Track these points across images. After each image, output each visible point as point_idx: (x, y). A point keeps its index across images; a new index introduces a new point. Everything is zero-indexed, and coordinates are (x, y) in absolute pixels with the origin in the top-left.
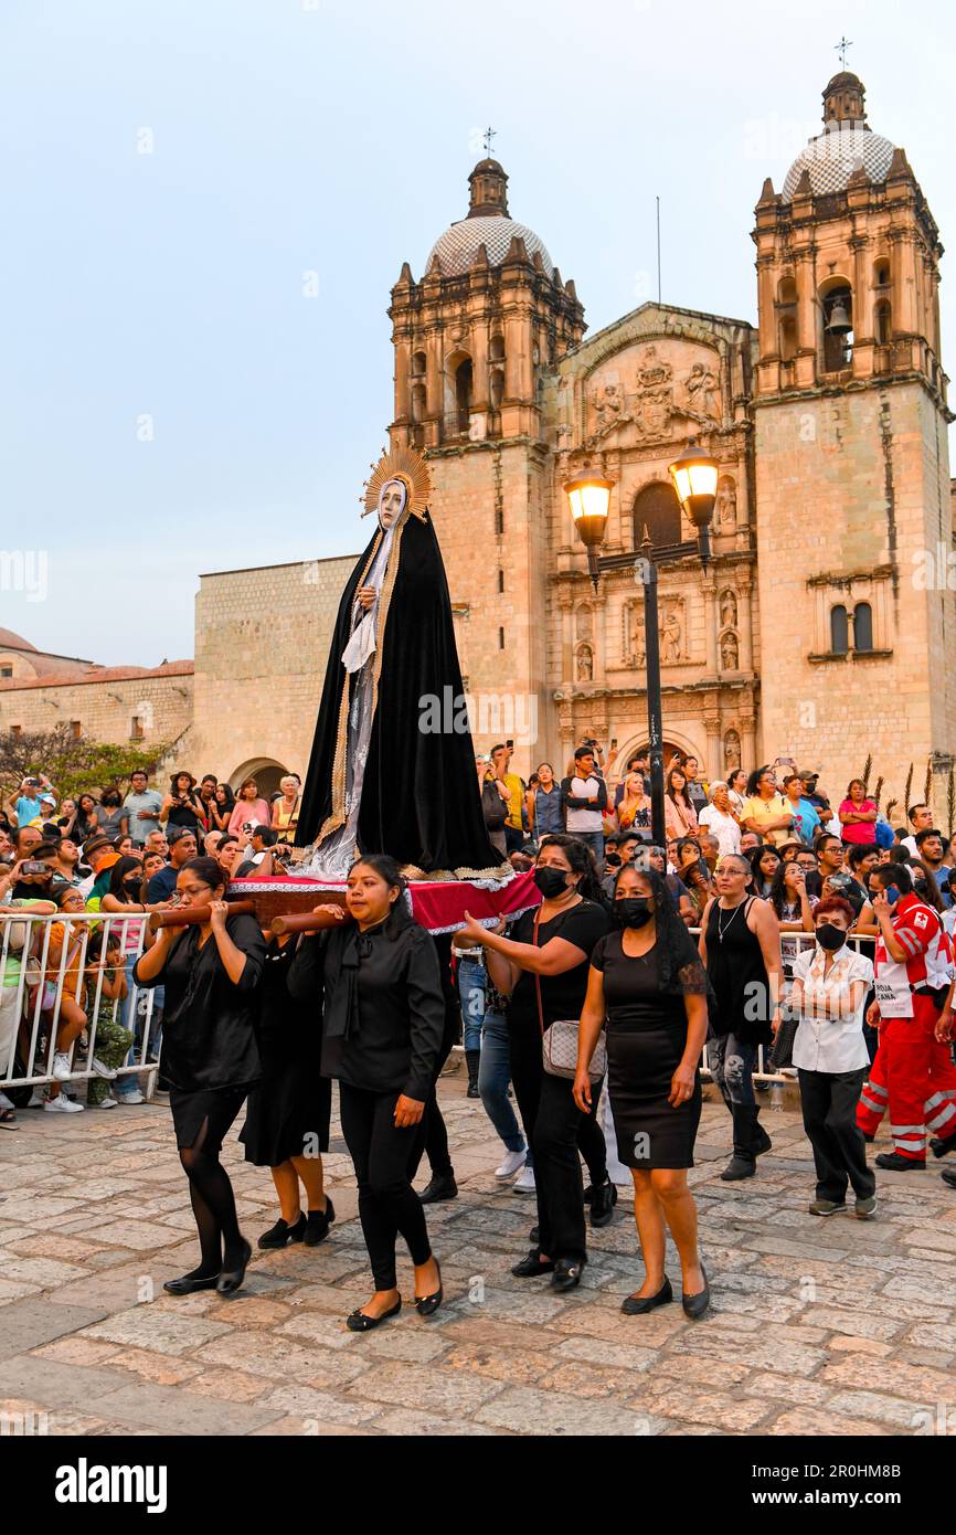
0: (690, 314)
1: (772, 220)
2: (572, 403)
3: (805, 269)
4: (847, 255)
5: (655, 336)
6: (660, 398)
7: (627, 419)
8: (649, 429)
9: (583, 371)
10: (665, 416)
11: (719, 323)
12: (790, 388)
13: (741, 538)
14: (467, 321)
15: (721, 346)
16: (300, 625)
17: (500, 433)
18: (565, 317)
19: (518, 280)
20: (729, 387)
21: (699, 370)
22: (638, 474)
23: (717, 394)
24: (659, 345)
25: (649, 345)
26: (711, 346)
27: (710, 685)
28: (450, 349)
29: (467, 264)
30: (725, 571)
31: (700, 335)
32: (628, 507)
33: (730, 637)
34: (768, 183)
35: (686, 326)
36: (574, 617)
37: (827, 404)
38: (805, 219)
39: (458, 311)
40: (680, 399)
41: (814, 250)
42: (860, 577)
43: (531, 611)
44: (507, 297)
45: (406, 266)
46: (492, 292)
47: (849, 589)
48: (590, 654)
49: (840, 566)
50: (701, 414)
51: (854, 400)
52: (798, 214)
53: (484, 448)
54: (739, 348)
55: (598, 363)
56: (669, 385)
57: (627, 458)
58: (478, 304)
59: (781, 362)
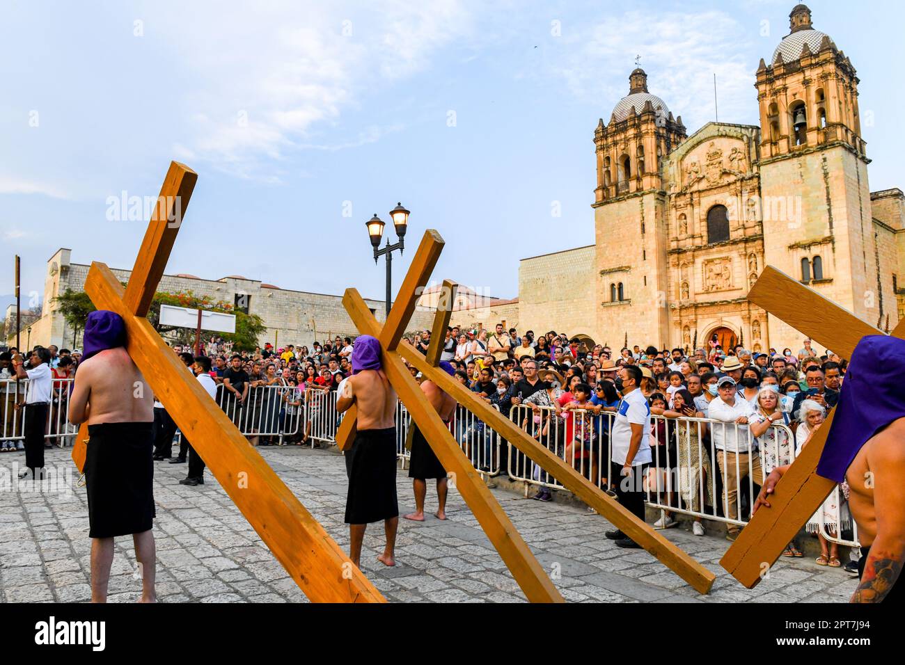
0: (729, 125)
1: (764, 78)
2: (676, 172)
3: (781, 98)
4: (802, 89)
5: (714, 137)
6: (717, 165)
7: (702, 176)
8: (712, 180)
9: (681, 157)
10: (719, 173)
11: (744, 128)
12: (777, 155)
13: (757, 228)
14: (627, 140)
15: (745, 138)
16: (560, 279)
17: (642, 188)
18: (675, 133)
19: (648, 120)
20: (749, 157)
21: (735, 151)
22: (708, 201)
23: (744, 160)
24: (715, 141)
25: (711, 141)
26: (741, 139)
27: (744, 299)
28: (620, 154)
29: (627, 115)
30: (750, 244)
31: (735, 135)
32: (704, 217)
33: (754, 276)
34: (762, 60)
35: (728, 131)
36: (680, 270)
37: (795, 160)
38: (780, 75)
39: (623, 136)
40: (726, 165)
41: (785, 89)
42: (815, 243)
43: (659, 267)
44: (644, 127)
45: (601, 120)
46: (637, 126)
47: (810, 249)
48: (688, 286)
49: (805, 238)
50: (736, 171)
51: (808, 157)
52: (776, 73)
53: (636, 196)
54: (753, 138)
55: (687, 152)
56: (720, 159)
57: (703, 194)
58: (631, 132)
59: (772, 143)
